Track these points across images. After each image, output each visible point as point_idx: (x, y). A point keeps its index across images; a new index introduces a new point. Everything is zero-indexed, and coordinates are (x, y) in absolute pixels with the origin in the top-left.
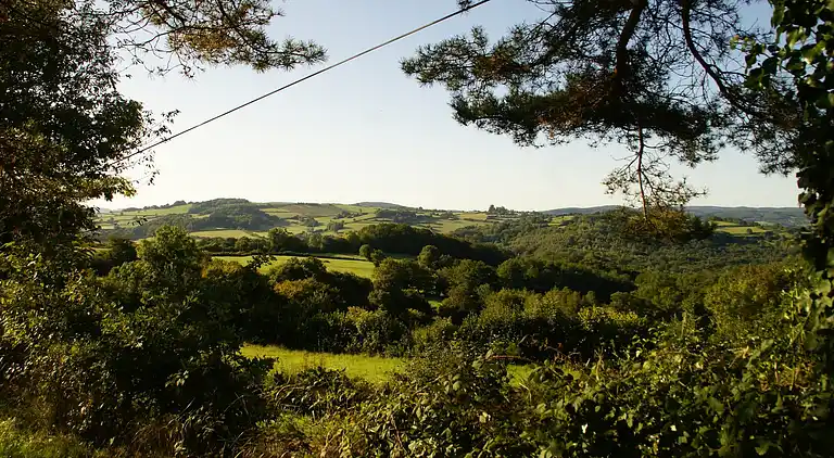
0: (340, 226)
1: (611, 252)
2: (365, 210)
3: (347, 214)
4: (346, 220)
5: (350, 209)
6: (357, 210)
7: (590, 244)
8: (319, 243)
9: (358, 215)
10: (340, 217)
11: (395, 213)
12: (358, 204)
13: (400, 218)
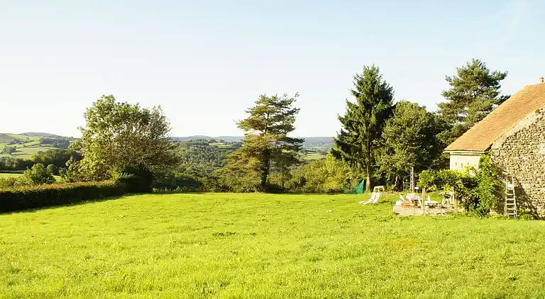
0: (13, 150)
1: (201, 165)
2: (31, 138)
3: (18, 141)
4: (17, 145)
5: (20, 137)
6: (25, 138)
7: (187, 160)
8: (13, 163)
9: (26, 142)
10: (12, 143)
11: (54, 140)
12: (25, 134)
13: (58, 144)
